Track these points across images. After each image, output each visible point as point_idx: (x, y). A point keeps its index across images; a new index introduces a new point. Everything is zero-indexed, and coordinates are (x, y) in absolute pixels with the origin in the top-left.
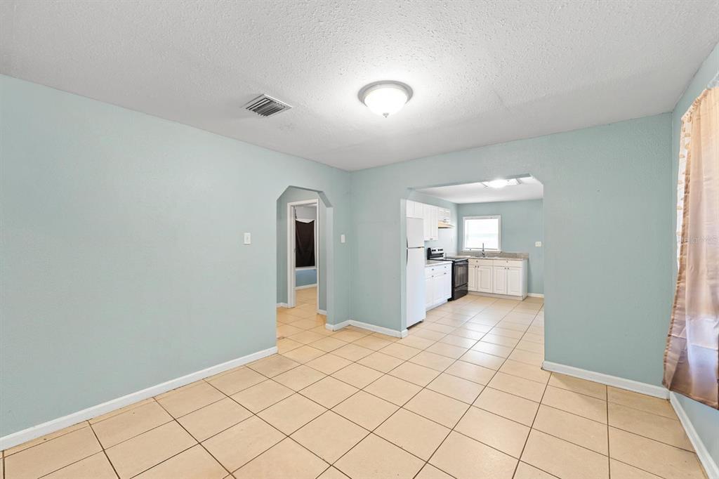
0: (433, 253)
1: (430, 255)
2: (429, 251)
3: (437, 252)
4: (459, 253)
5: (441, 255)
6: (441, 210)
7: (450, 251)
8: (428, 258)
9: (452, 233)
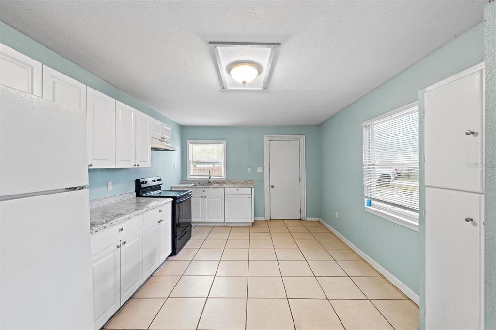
0: (143, 186)
1: (141, 189)
2: (138, 183)
3: (150, 184)
4: (183, 180)
5: (158, 187)
6: (158, 123)
7: (170, 180)
8: (138, 195)
9: (175, 157)
